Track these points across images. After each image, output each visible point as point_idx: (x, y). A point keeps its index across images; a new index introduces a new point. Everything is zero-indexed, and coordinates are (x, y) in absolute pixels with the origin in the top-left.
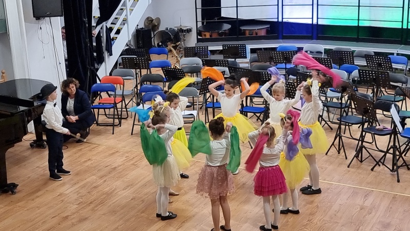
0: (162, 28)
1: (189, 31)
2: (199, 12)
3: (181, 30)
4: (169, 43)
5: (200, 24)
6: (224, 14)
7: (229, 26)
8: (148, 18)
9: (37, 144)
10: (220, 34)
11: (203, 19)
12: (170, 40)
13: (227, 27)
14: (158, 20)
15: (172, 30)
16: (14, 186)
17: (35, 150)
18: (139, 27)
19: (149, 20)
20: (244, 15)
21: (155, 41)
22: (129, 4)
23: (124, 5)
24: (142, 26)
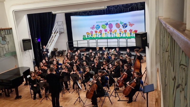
0: (58, 51)
1: (65, 51)
2: (68, 46)
3: (63, 51)
4: (60, 54)
5: (68, 49)
6: (74, 46)
7: (76, 49)
8: (54, 48)
9: (26, 84)
10: (74, 51)
11: (69, 48)
12: (61, 53)
13: (75, 49)
14: (57, 49)
15: (61, 51)
16: (21, 96)
17: (26, 86)
18: (52, 51)
19: (55, 49)
20: (79, 46)
21: (57, 54)
22: (49, 45)
23: (48, 45)
24: (53, 50)
